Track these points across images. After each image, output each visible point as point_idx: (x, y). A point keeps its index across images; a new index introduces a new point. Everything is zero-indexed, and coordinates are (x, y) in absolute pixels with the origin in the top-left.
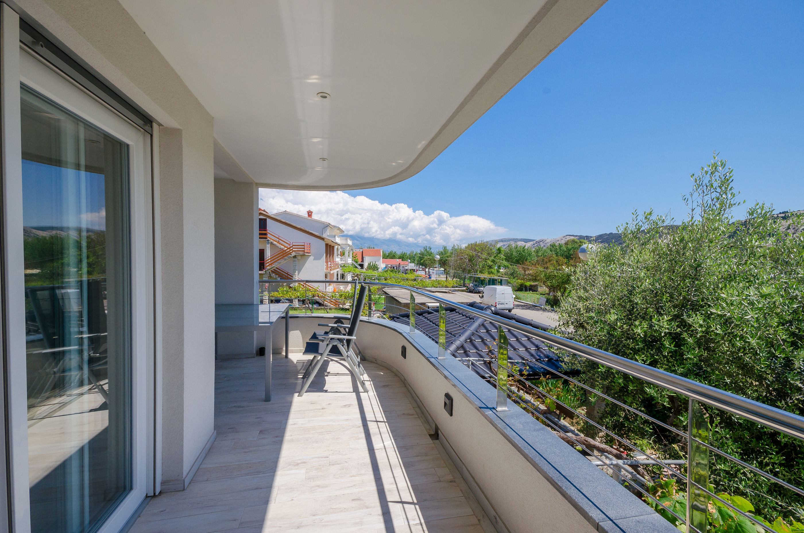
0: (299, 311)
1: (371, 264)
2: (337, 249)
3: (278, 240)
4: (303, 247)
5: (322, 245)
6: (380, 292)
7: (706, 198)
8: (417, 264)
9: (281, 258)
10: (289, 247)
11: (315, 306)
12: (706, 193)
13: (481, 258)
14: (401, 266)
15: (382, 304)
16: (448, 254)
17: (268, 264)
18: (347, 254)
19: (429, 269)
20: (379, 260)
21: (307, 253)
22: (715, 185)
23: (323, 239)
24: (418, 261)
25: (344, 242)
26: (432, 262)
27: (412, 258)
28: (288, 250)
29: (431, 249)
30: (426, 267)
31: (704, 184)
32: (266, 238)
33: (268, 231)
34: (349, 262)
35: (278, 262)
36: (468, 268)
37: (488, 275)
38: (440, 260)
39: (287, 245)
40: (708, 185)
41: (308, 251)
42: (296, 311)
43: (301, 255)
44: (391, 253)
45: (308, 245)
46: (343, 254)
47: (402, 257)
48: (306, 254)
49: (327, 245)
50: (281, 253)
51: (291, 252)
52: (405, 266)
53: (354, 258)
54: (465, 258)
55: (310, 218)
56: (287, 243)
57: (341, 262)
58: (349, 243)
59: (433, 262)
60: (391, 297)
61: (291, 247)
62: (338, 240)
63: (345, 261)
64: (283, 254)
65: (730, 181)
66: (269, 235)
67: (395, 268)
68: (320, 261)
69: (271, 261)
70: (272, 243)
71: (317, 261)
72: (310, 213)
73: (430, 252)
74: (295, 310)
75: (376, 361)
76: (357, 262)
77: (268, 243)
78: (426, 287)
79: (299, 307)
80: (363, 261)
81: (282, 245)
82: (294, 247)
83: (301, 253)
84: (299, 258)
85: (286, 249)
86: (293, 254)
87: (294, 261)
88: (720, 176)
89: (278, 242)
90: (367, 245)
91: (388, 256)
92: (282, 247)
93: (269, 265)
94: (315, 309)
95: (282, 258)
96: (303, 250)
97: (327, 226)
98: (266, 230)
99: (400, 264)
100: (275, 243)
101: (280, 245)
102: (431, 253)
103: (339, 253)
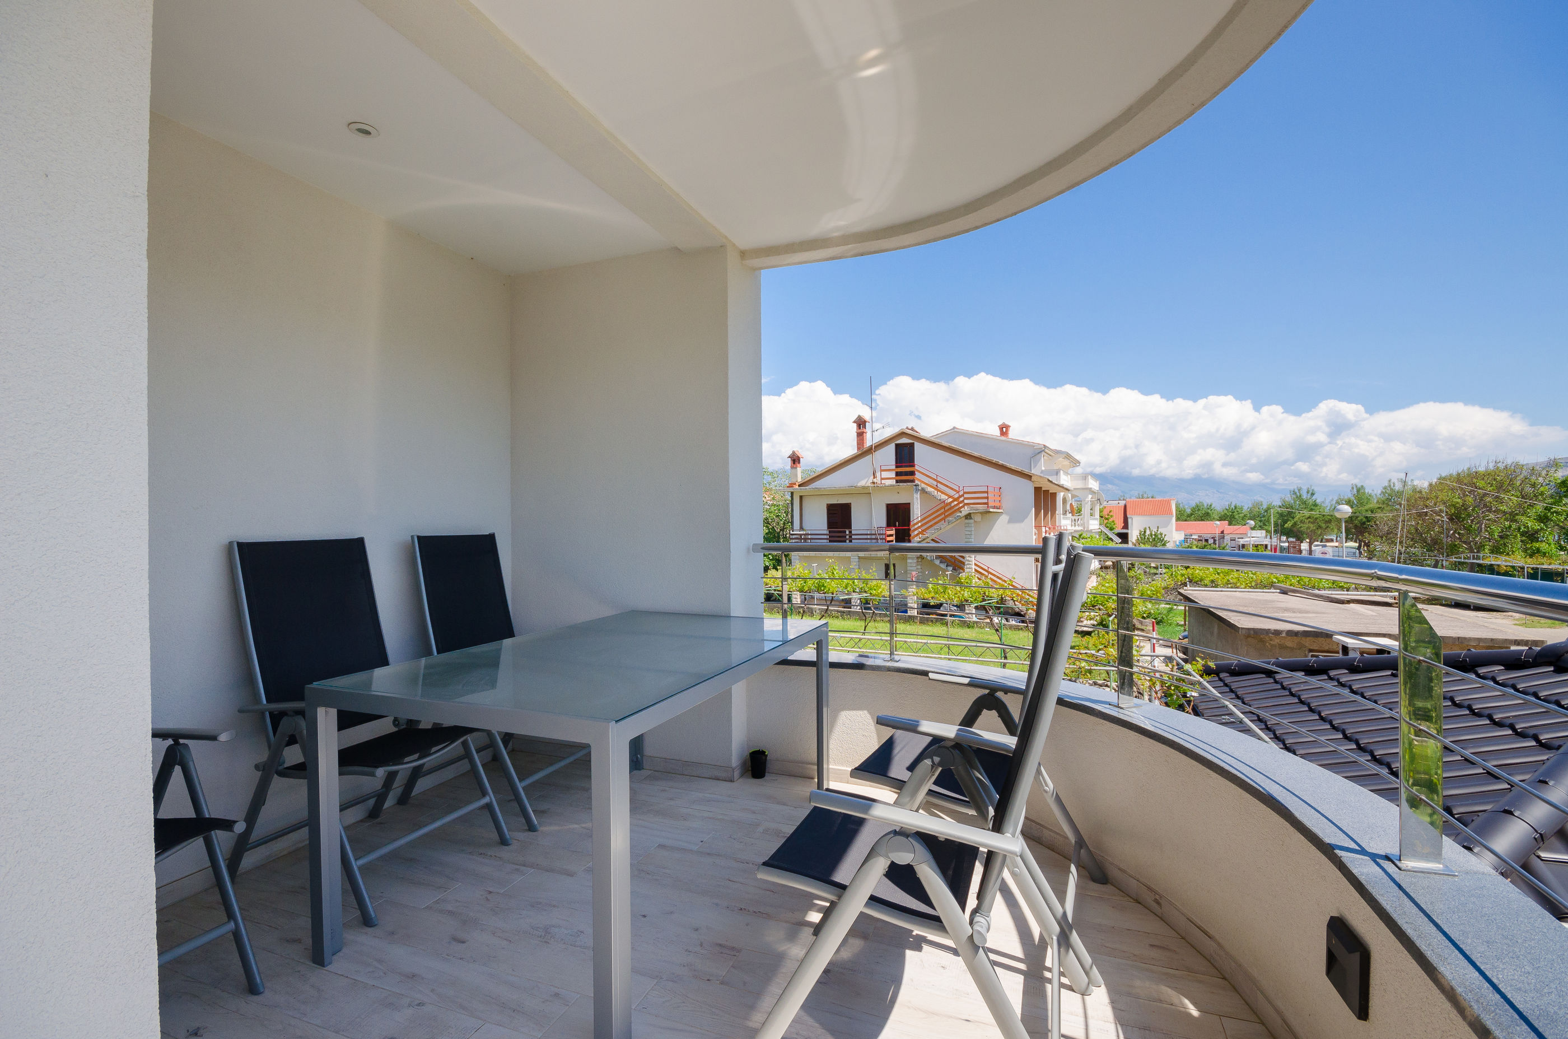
0: (977, 630)
1: (1148, 532)
2: (1065, 501)
3: (935, 483)
4: (985, 495)
5: (1026, 491)
6: (1172, 597)
8: (1276, 531)
9: (941, 520)
10: (956, 496)
11: (1013, 622)
13: (1497, 511)
14: (1227, 538)
15: (1178, 625)
16: (1373, 504)
17: (916, 532)
18: (1086, 510)
19: (1311, 544)
20: (1167, 524)
21: (994, 507)
23: (1029, 477)
24: (1276, 525)
25: (1080, 484)
26: (1320, 527)
27: (1261, 519)
28: (956, 503)
29: (1313, 494)
30: (1301, 540)
32: (913, 481)
33: (917, 467)
34: (1091, 527)
35: (935, 527)
36: (1447, 541)
37: (1529, 560)
38: (1350, 520)
39: (952, 493)
41: (997, 504)
42: (971, 629)
43: (981, 513)
44: (1197, 508)
45: (997, 490)
46: (1076, 511)
47: (1230, 517)
48: (991, 510)
49: (1038, 490)
50: (941, 508)
51: (962, 507)
52: (1237, 536)
53: (1107, 519)
54: (1439, 513)
55: (1003, 438)
56: (952, 489)
57: (1073, 528)
58: (1090, 486)
59: (1324, 525)
60: (1204, 609)
61: (960, 497)
62: (1065, 480)
63: (1083, 525)
64: (945, 511)
66: (918, 475)
67: (1211, 541)
68: (1022, 525)
69: (922, 526)
70: (923, 491)
71: (1017, 525)
72: (1004, 429)
73: (1311, 502)
74: (969, 628)
75: (1158, 903)
76: (1111, 529)
77: (917, 490)
78: (1314, 587)
79: (977, 622)
80: (1126, 526)
81: (942, 493)
82: (966, 496)
83: (981, 508)
84: (978, 518)
85: (950, 500)
86: (966, 511)
87: (968, 525)
89: (936, 489)
90: (1136, 493)
91: (1190, 516)
92: (944, 497)
93: (918, 535)
94: (1011, 627)
95: (944, 519)
96: (985, 501)
97: (1041, 451)
98: (914, 466)
99: (1222, 532)
100: (929, 489)
101: (939, 493)
102: (1315, 505)
103: (1068, 507)
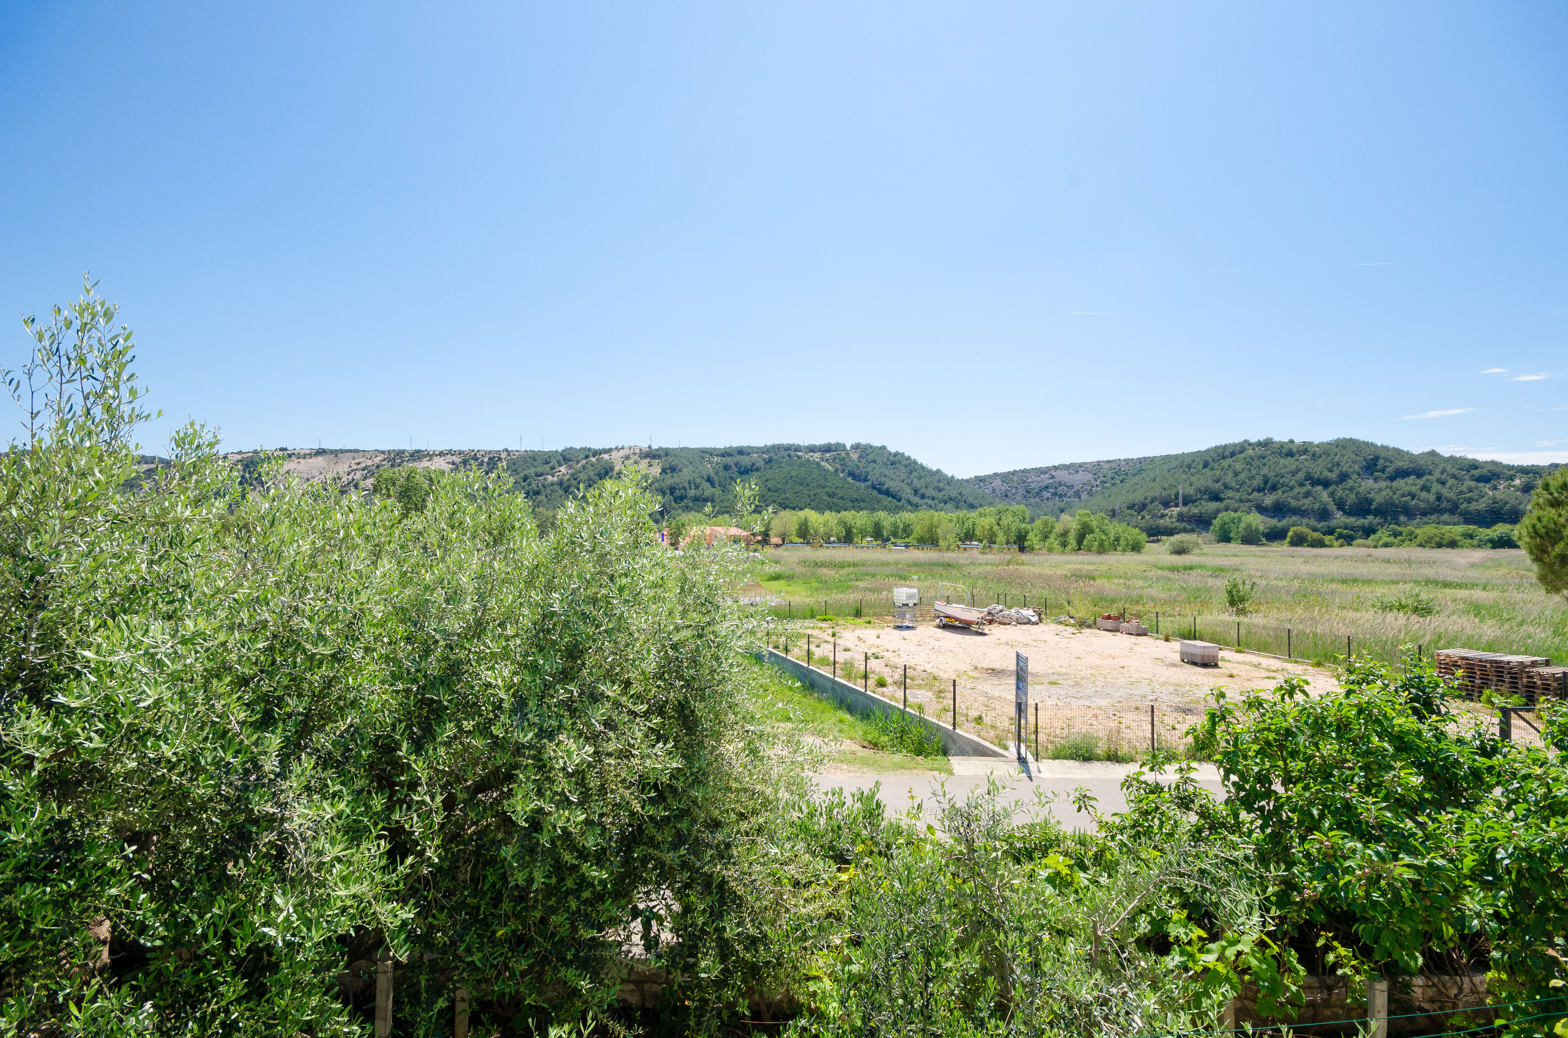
7: (69, 389)
12: (68, 377)
22: (93, 359)
31: (62, 352)
40: (72, 355)
65: (128, 357)
88: (99, 340)
